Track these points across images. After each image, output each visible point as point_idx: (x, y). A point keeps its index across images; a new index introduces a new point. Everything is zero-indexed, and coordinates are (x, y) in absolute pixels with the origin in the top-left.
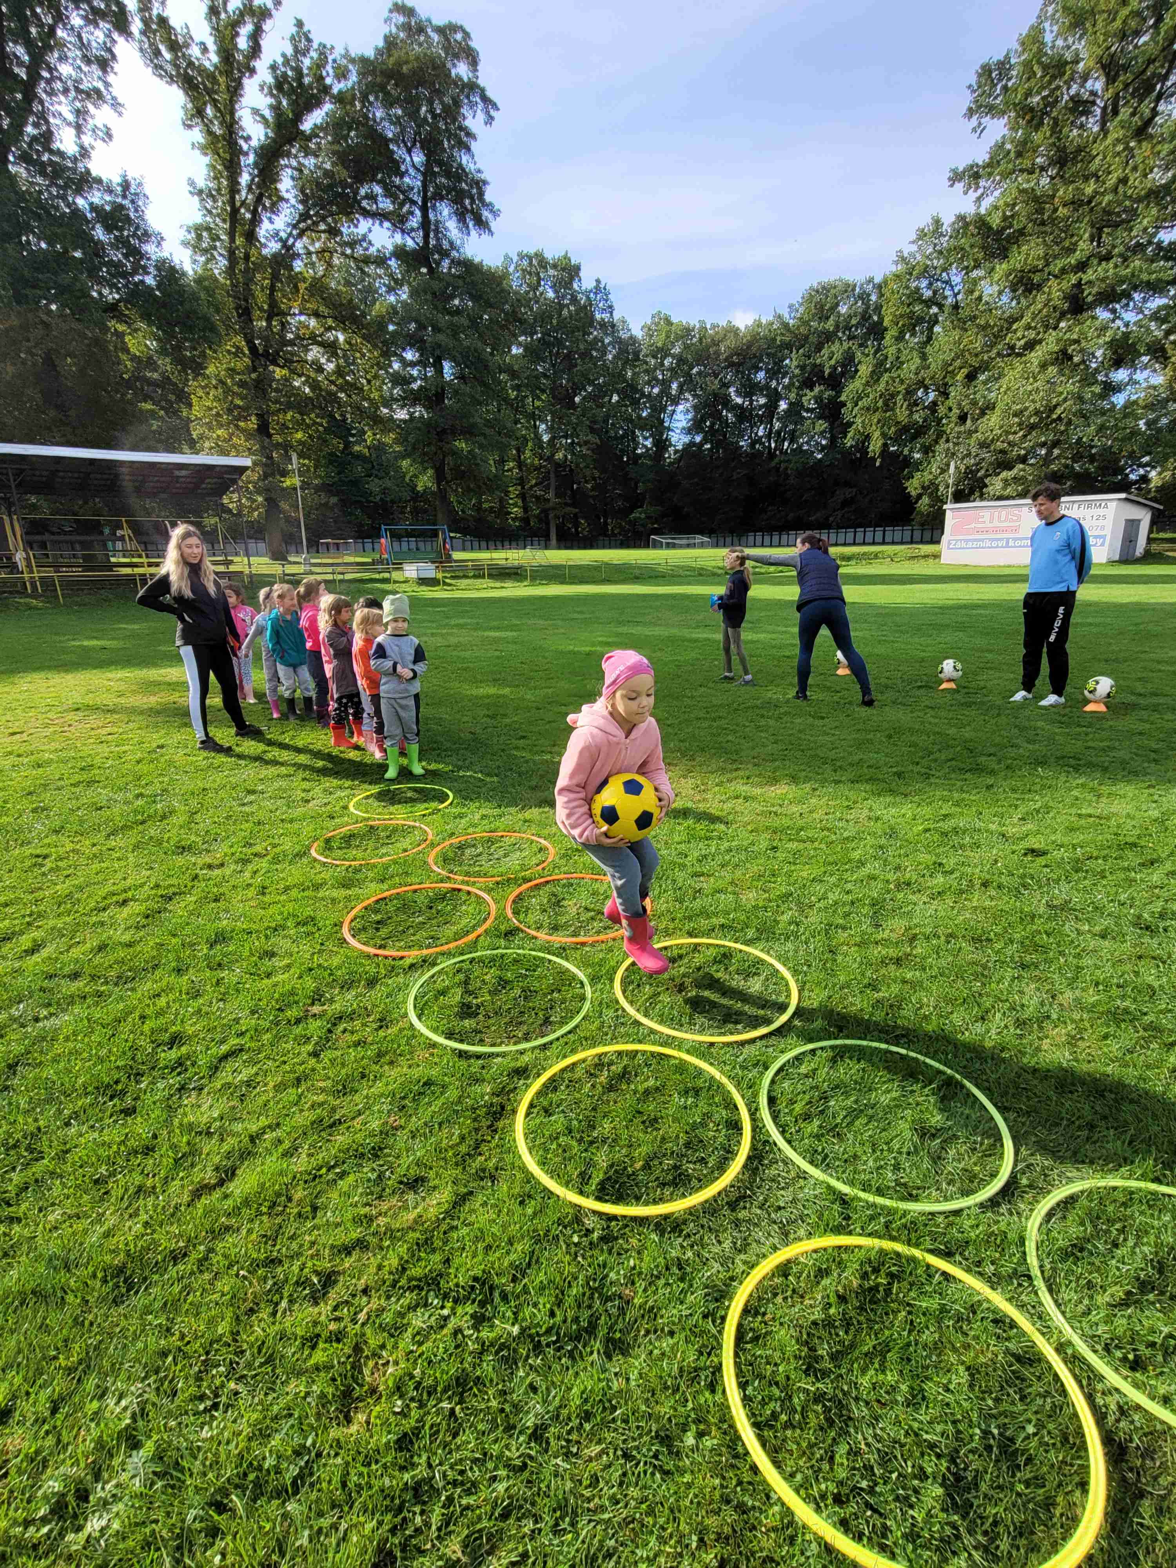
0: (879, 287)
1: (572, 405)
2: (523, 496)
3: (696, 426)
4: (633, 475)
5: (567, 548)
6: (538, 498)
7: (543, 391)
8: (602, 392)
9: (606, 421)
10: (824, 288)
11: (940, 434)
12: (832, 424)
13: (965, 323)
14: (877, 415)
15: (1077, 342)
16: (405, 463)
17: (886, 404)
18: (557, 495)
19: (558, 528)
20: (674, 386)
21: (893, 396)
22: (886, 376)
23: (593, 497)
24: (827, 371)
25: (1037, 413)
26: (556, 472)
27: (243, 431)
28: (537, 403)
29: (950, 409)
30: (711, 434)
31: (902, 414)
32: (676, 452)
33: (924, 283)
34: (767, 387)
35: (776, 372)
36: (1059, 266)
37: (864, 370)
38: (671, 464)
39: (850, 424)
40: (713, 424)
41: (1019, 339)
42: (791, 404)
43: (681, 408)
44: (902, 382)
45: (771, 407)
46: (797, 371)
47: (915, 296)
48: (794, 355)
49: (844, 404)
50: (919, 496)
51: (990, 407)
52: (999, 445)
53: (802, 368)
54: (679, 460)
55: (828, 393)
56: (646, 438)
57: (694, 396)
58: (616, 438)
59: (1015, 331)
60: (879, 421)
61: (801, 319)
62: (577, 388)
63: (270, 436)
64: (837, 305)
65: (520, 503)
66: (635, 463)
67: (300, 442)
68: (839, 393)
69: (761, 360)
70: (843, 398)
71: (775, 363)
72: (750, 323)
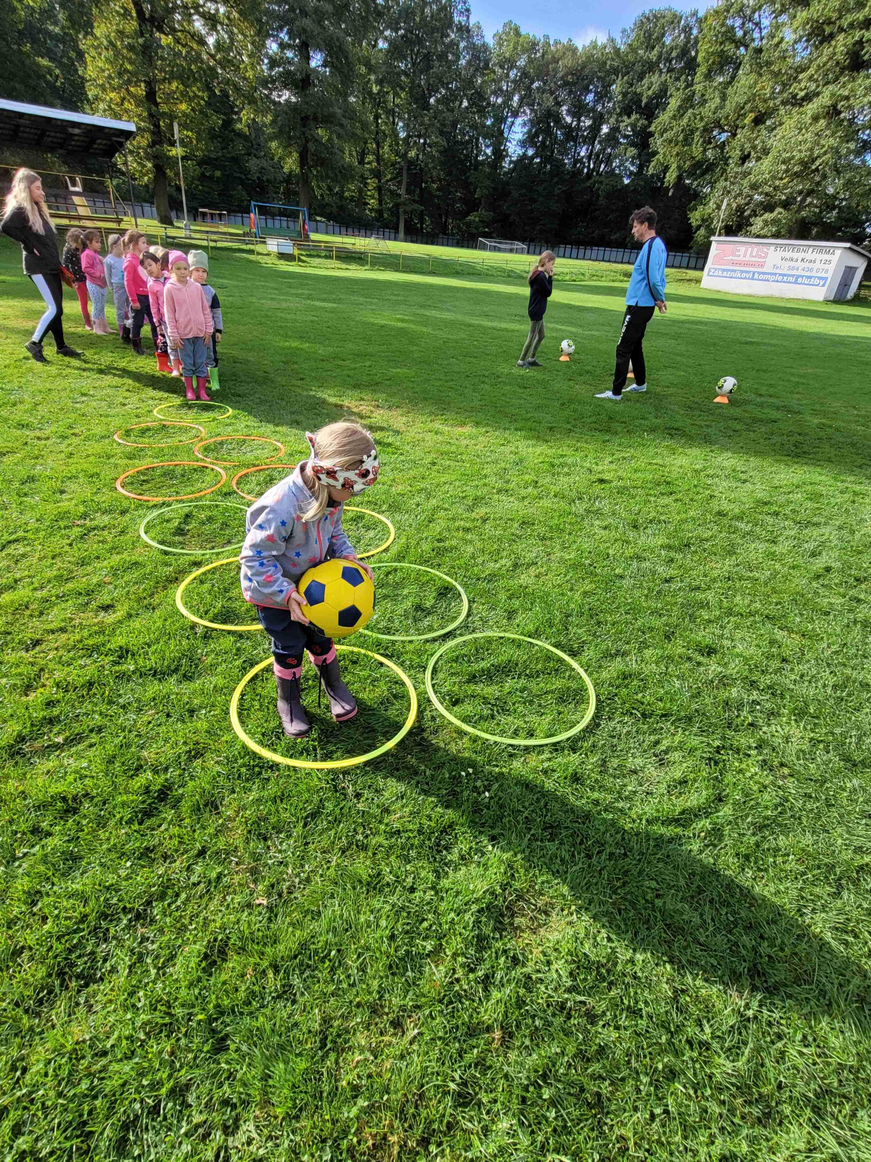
0: (700, 21)
1: (427, 106)
2: (379, 189)
3: (529, 140)
4: (471, 179)
5: (411, 242)
6: (392, 192)
8: (453, 97)
9: (454, 125)
10: (654, 16)
12: (640, 152)
13: (761, 67)
14: (676, 149)
15: (847, 98)
16: (274, 144)
17: (685, 139)
18: (409, 192)
19: (406, 221)
20: (516, 98)
21: (693, 131)
22: (690, 112)
23: (438, 197)
24: (644, 101)
25: (802, 162)
26: (409, 169)
27: (133, 96)
28: (398, 101)
29: (735, 150)
30: (542, 150)
31: (696, 150)
32: (511, 162)
33: (738, 22)
34: (593, 110)
35: (603, 96)
36: (850, 20)
37: (674, 103)
38: (506, 174)
39: (655, 153)
40: (544, 140)
41: (801, 90)
42: (611, 129)
43: (519, 121)
44: (702, 119)
45: (595, 129)
46: (620, 97)
47: (729, 36)
48: (619, 82)
49: (651, 134)
50: (699, 227)
51: (766, 152)
52: (767, 189)
53: (625, 95)
54: (513, 170)
55: (643, 122)
56: (488, 147)
57: (532, 111)
58: (462, 143)
59: (799, 82)
60: (678, 154)
61: (630, 45)
63: (157, 104)
64: (663, 35)
65: (377, 196)
66: (476, 169)
67: (185, 115)
68: (650, 123)
69: (592, 83)
70: (652, 129)
71: (603, 87)
72: (587, 43)
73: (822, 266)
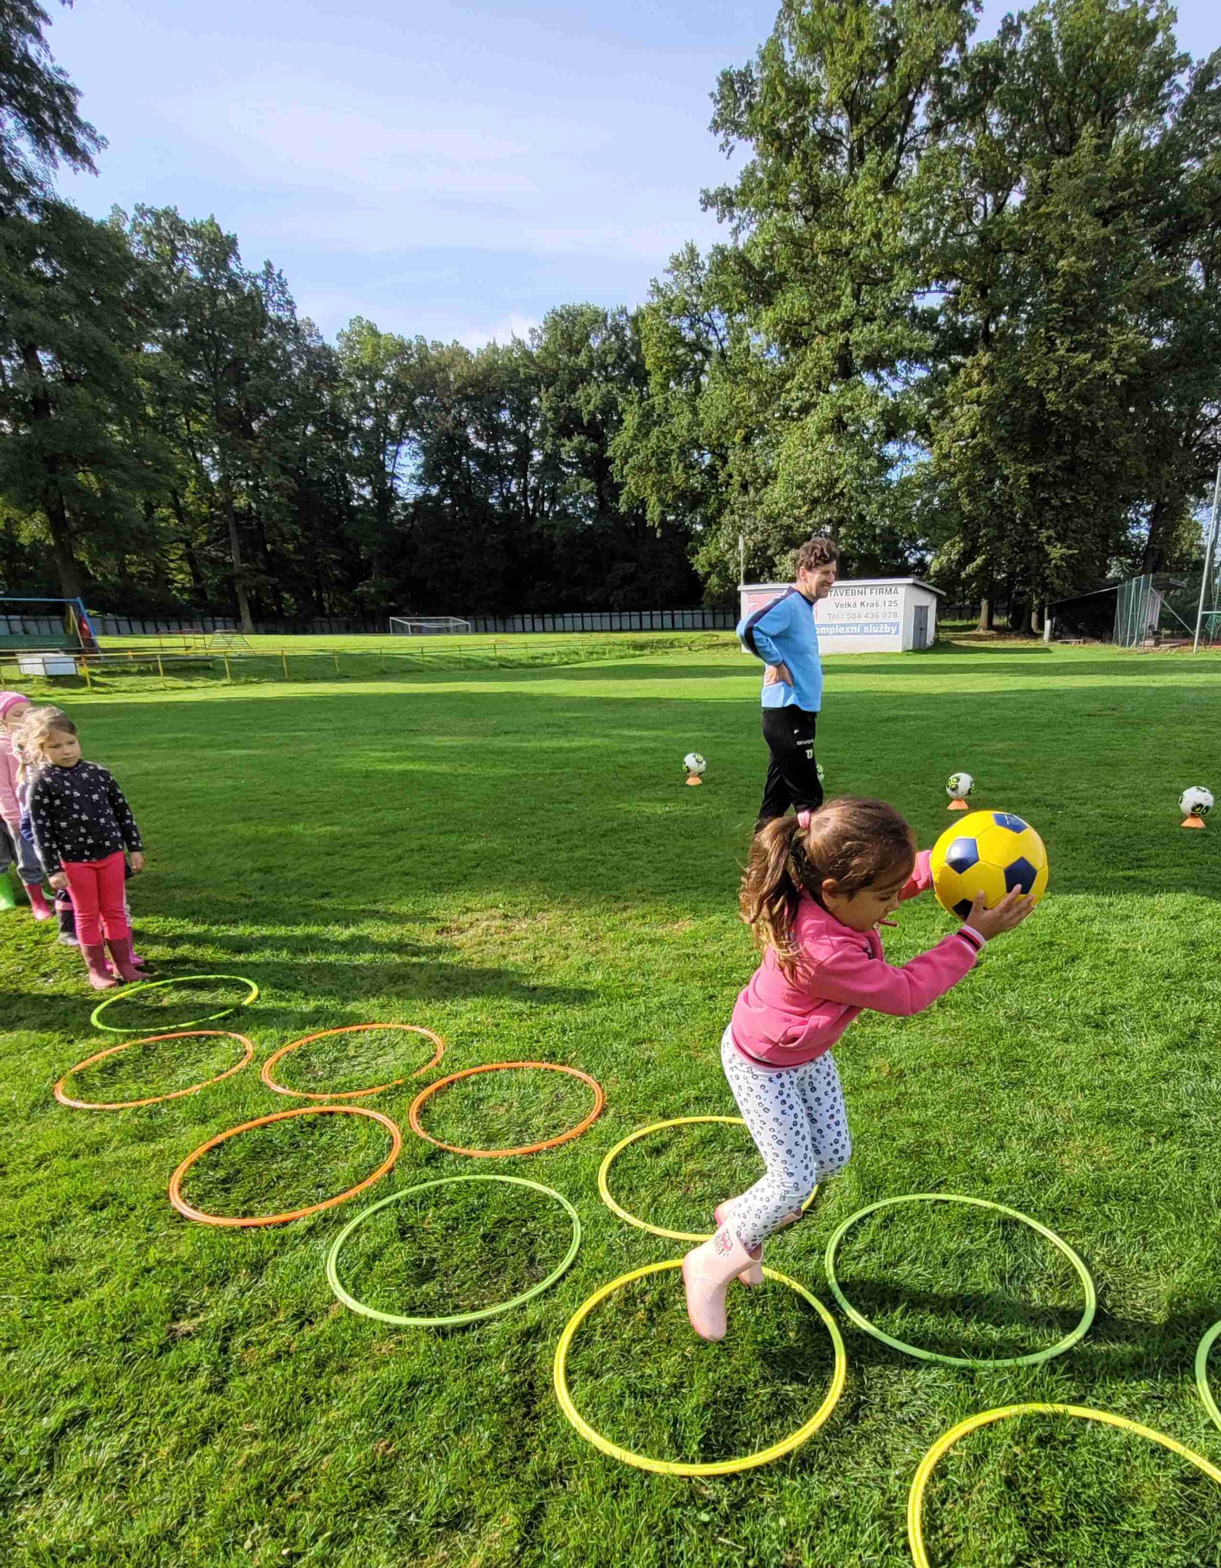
0: (634, 320)
1: (249, 433)
2: (189, 558)
3: (429, 474)
4: (348, 534)
5: (267, 632)
7: (202, 411)
8: (291, 419)
9: (302, 459)
10: (568, 312)
11: (723, 505)
12: (599, 482)
13: (735, 375)
14: (651, 478)
15: (850, 409)
17: (659, 464)
18: (243, 557)
19: (250, 603)
20: (393, 419)
21: (667, 454)
22: (656, 431)
24: (586, 418)
26: (237, 525)
29: (730, 476)
30: (450, 486)
31: (678, 477)
32: (405, 507)
33: (685, 323)
34: (514, 432)
35: (523, 413)
37: (631, 420)
38: (400, 522)
39: (621, 486)
40: (450, 474)
41: (793, 401)
42: (546, 455)
43: (404, 449)
44: (674, 438)
45: (523, 456)
46: (550, 415)
47: (677, 337)
48: (542, 394)
49: (610, 461)
50: (708, 575)
51: (772, 476)
52: (786, 520)
53: (556, 411)
54: (411, 518)
55: (591, 446)
56: (363, 486)
57: (423, 434)
58: (319, 485)
59: (789, 391)
60: (654, 484)
61: (546, 348)
62: (255, 411)
64: (587, 336)
65: (187, 568)
68: (604, 446)
69: (503, 396)
70: (609, 453)
71: (521, 401)
72: (483, 347)
73: (888, 609)
